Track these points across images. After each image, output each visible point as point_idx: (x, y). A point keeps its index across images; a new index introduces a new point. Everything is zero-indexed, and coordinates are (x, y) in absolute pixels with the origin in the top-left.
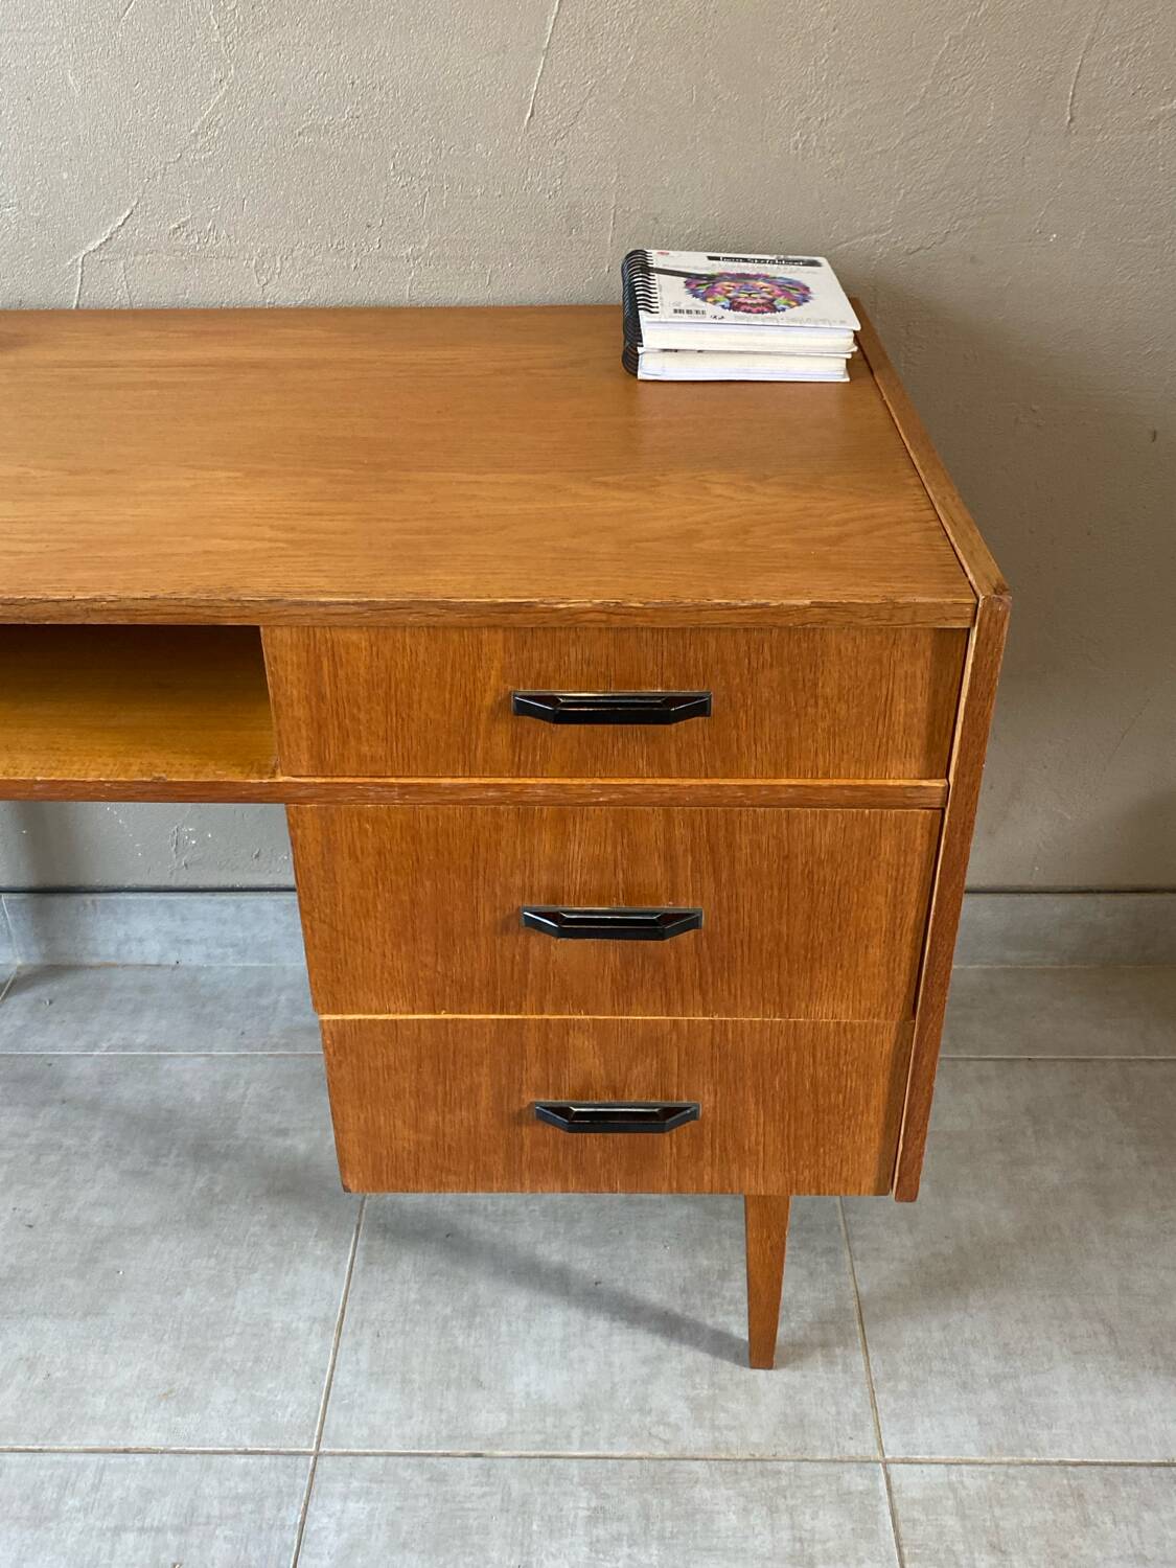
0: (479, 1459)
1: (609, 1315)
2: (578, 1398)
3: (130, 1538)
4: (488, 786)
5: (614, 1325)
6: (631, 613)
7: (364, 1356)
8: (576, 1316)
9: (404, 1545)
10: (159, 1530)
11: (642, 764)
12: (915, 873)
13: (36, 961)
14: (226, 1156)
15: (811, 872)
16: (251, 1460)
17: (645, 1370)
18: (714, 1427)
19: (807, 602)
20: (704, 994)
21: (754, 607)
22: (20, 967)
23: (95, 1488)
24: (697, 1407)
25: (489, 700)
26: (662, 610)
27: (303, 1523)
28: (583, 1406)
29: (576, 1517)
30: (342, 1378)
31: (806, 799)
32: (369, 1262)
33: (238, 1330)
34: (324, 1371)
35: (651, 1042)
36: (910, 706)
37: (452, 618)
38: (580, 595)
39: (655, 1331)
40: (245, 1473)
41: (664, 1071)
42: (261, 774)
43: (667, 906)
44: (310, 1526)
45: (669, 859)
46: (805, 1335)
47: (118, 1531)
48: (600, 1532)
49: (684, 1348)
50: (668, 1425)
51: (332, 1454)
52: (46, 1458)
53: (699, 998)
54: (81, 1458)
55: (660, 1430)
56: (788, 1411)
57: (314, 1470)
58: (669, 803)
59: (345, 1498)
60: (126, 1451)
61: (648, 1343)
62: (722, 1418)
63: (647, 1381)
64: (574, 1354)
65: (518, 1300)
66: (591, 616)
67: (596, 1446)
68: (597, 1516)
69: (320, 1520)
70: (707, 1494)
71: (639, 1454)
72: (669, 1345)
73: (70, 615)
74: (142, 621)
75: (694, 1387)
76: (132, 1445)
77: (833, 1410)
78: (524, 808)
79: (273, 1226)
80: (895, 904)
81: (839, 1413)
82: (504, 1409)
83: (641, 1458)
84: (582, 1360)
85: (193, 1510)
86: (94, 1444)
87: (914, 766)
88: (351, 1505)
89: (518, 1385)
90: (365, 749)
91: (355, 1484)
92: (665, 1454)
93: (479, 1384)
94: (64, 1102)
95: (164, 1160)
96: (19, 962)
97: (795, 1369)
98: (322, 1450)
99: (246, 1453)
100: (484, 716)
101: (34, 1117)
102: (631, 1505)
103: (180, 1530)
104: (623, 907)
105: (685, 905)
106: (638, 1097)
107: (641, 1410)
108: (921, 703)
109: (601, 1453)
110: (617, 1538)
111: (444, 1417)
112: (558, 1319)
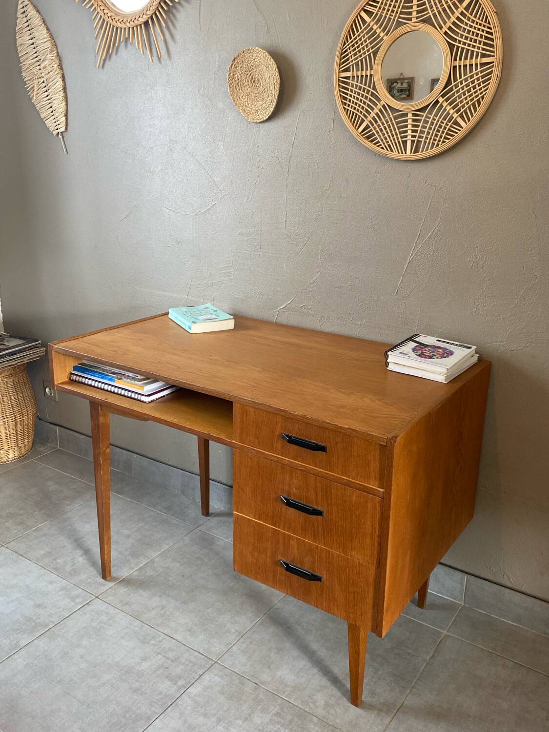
0: (256, 685)
1: (319, 669)
2: (294, 685)
3: (160, 656)
4: (275, 456)
5: (319, 673)
6: (308, 419)
7: (244, 645)
8: (309, 665)
9: (223, 693)
10: (168, 658)
11: (311, 461)
12: (377, 518)
13: (227, 510)
14: (242, 581)
15: (351, 509)
16: (199, 655)
17: (319, 688)
18: (328, 712)
19: (347, 427)
20: (324, 538)
21: (335, 425)
22: (222, 510)
23: (160, 642)
24: (327, 705)
25: (277, 433)
26: (315, 420)
27: (201, 675)
28: (294, 687)
29: (272, 711)
30: (235, 648)
31: (348, 484)
32: (261, 624)
33: (217, 624)
34: (231, 644)
35: (310, 550)
36: (375, 465)
37: (270, 410)
38: (298, 411)
39: (329, 680)
40: (195, 657)
41: (313, 562)
42: (230, 439)
43: (315, 507)
44: (203, 677)
45: (316, 492)
46: (376, 705)
47: (159, 653)
48: (275, 718)
49: (335, 689)
50: (315, 704)
51: (219, 664)
52: (153, 629)
53: (323, 540)
54: (161, 634)
55: (312, 705)
56: (354, 720)
57: (212, 665)
58: (316, 475)
59: (216, 675)
60: (172, 638)
61: (325, 682)
62: (332, 711)
63: (318, 691)
64: (301, 674)
65: (296, 653)
66: (300, 417)
67: (290, 698)
68: (277, 714)
69: (206, 677)
70: (312, 726)
71: (301, 707)
72: (331, 686)
73: (199, 389)
74: (211, 395)
75: (330, 699)
76: (174, 637)
77: (368, 727)
78: (283, 466)
79: (242, 604)
80: (373, 527)
81: (369, 729)
82: (271, 677)
83: (300, 708)
84: (302, 677)
85: (179, 658)
86: (165, 632)
87: (377, 483)
88: (216, 677)
89: (279, 673)
90: (251, 438)
91: (220, 673)
92: (309, 711)
93: (269, 667)
94: (211, 549)
95: (226, 575)
96: (222, 509)
97: (365, 711)
98: (218, 662)
99: (199, 653)
100: (276, 437)
101: (201, 550)
102: (289, 717)
103: (172, 661)
104: (305, 503)
105: (320, 508)
106: (306, 568)
107: (310, 697)
108: (377, 464)
109: (290, 701)
110: (279, 723)
111: (254, 670)
112: (303, 663)
